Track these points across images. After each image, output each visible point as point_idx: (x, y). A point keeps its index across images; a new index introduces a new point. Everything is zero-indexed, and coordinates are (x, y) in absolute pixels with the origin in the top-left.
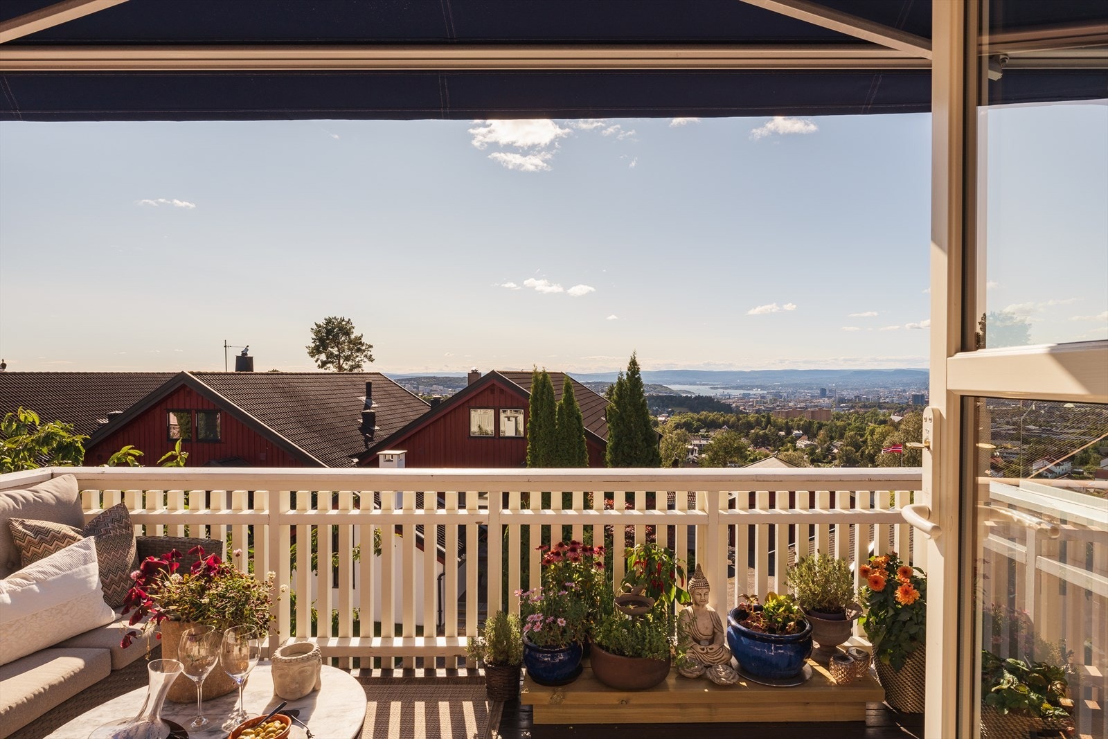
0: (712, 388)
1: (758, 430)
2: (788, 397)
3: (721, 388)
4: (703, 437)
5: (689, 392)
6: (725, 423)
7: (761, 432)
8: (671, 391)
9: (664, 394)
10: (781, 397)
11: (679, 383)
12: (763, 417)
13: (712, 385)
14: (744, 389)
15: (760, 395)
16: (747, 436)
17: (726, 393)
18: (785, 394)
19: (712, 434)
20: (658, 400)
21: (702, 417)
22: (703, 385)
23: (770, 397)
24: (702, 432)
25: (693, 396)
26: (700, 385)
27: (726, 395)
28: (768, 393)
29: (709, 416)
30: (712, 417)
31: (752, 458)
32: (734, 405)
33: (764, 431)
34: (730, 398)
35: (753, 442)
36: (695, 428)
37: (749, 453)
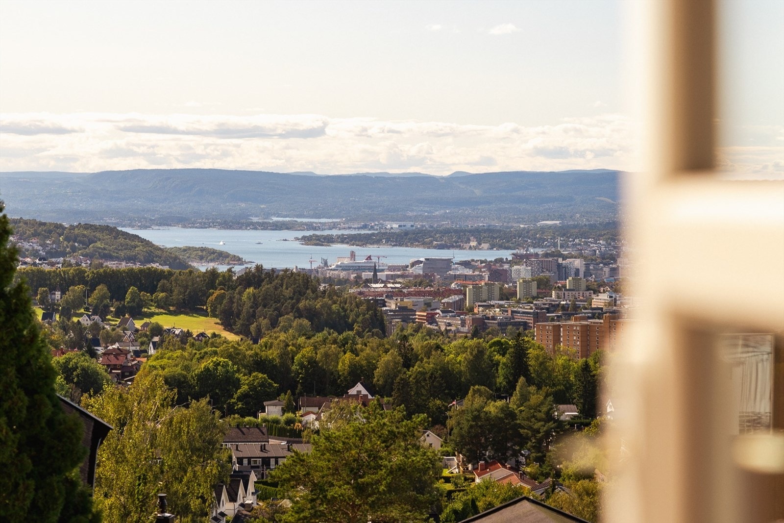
0: (307, 240)
1: (478, 401)
2: (587, 273)
3: (343, 240)
4: (275, 429)
5: (221, 256)
6: (360, 374)
7: (493, 408)
8: (152, 252)
9: (124, 266)
10: (563, 272)
11: (184, 221)
12: (502, 348)
13: (310, 227)
14: (429, 245)
15: (488, 264)
16: (437, 421)
17: (361, 260)
18: (578, 263)
19: (311, 418)
20: (101, 289)
21: (273, 354)
22: (277, 227)
23: (522, 272)
24: (273, 411)
25: (238, 269)
26: (265, 226)
27: (360, 269)
28: (518, 259)
29: (299, 347)
30: (307, 351)
31: (458, 506)
32: (392, 305)
33: (499, 403)
34: (376, 280)
35: (459, 448)
36: (244, 397)
37: (449, 487)
